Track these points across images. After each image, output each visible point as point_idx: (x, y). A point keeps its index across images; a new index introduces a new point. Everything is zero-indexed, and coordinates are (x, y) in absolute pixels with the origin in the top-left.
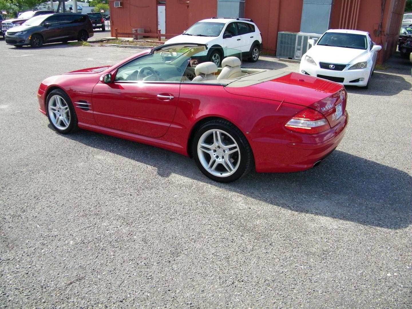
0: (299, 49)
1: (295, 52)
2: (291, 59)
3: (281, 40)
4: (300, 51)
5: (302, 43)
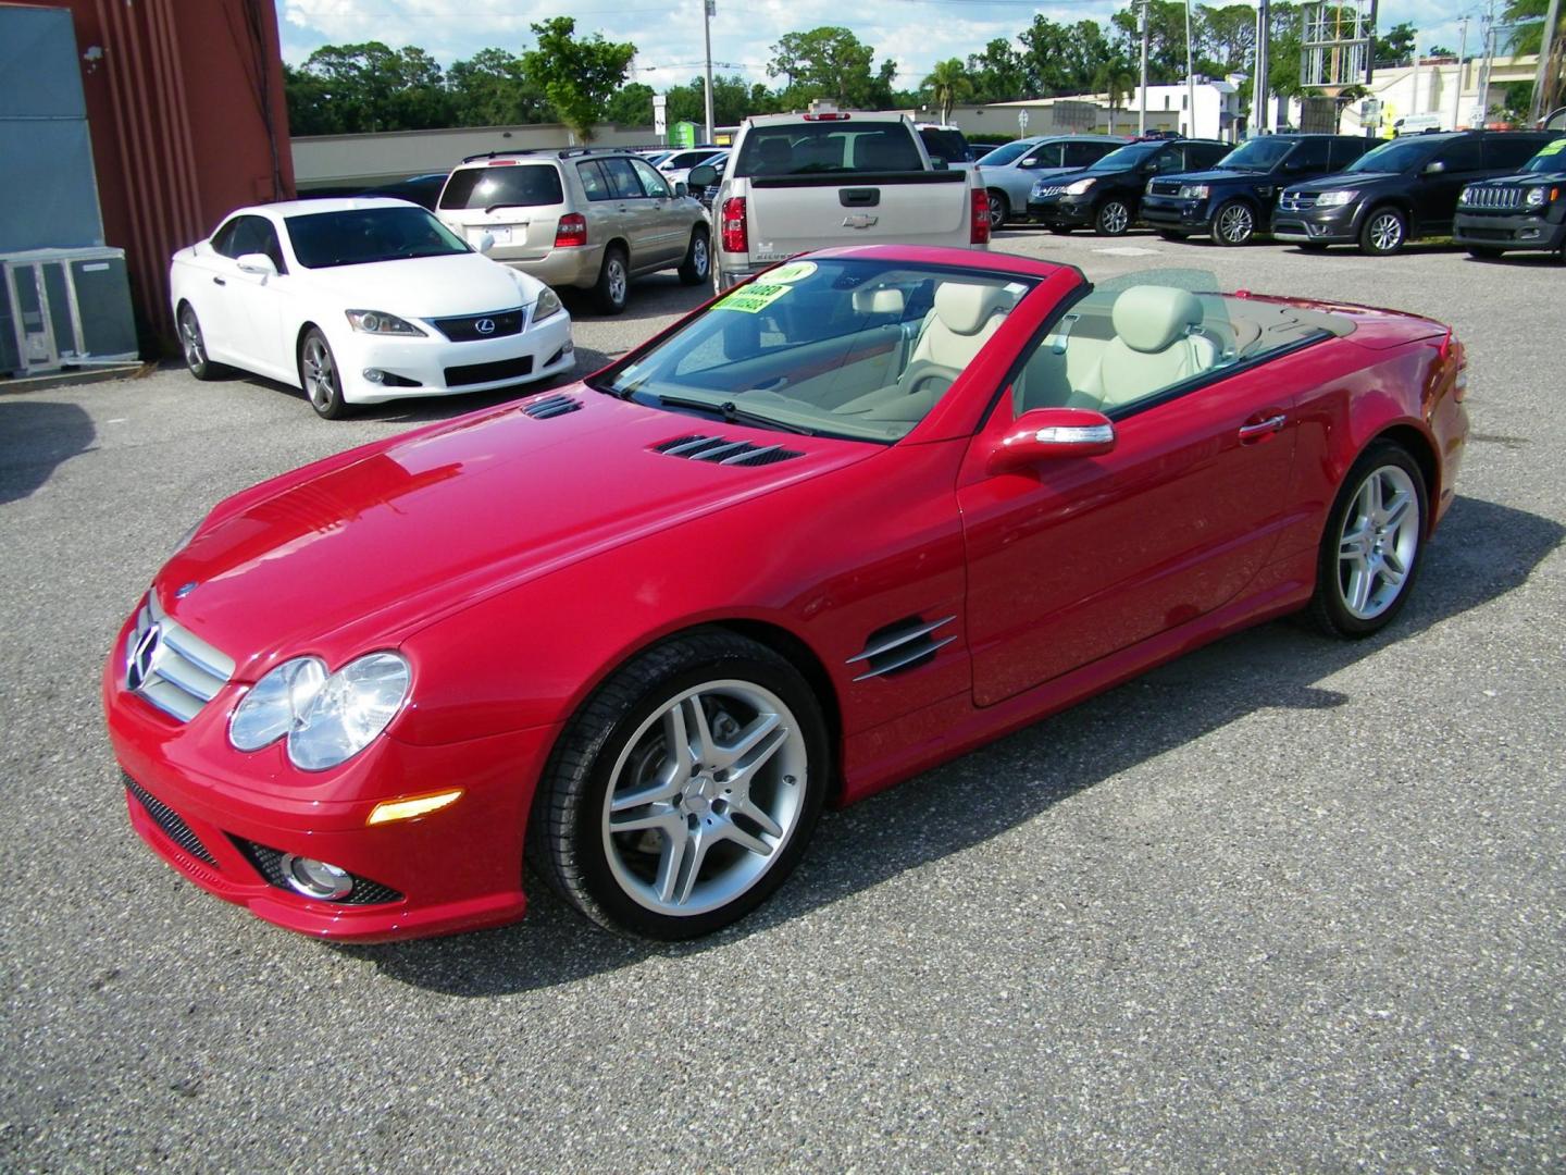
0: (37, 327)
1: (18, 342)
2: (10, 376)
4: (42, 335)
5: (43, 299)
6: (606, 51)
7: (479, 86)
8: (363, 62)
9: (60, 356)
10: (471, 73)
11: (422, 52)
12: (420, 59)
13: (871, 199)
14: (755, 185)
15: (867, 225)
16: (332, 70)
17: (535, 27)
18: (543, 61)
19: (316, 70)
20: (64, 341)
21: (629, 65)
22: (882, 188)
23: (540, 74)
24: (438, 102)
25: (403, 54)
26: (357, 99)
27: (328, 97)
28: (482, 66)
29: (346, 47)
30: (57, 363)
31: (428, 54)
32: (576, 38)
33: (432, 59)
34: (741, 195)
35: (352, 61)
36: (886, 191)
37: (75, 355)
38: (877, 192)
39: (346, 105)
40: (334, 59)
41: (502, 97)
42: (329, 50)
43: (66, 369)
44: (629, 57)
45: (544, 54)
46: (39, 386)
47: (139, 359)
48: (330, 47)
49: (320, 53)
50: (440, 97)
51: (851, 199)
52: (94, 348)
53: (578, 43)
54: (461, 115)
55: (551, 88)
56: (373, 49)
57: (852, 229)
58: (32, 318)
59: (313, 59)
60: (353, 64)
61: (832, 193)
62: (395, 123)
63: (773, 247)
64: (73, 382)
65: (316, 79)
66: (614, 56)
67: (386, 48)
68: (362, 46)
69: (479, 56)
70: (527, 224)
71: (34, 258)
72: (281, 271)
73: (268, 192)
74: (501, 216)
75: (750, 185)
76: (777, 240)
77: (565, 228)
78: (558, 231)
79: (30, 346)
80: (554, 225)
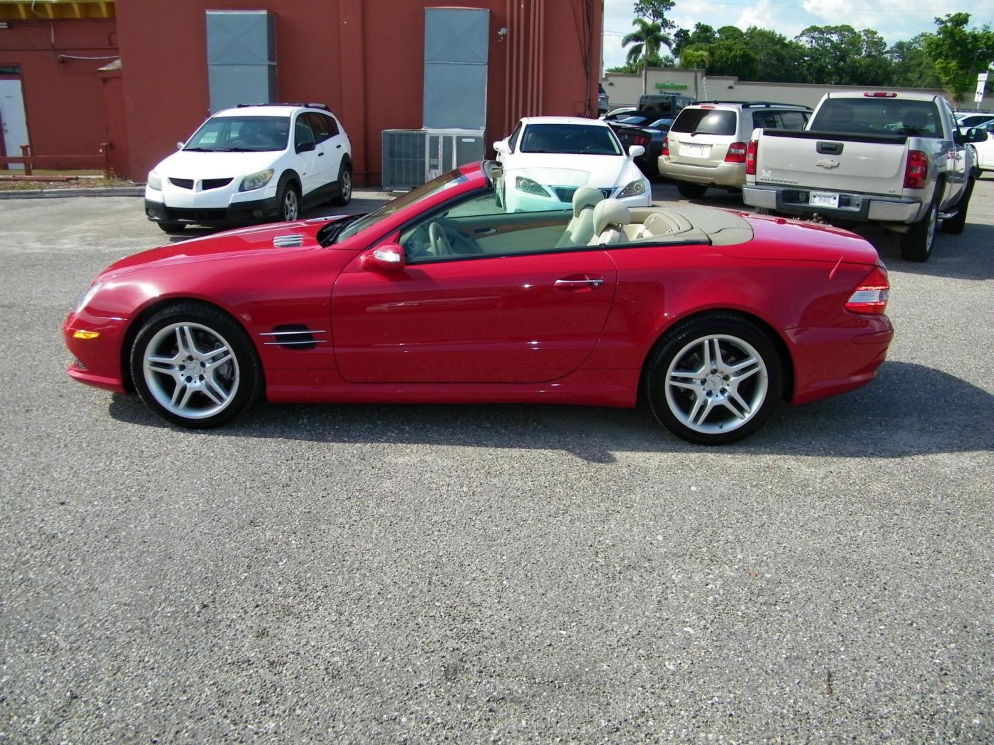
7: (911, 59)
8: (835, 38)
10: (908, 49)
11: (876, 33)
12: (874, 38)
13: (837, 150)
14: (766, 133)
15: (832, 167)
16: (814, 41)
17: (938, 20)
18: (938, 46)
19: (805, 42)
22: (845, 143)
23: (933, 53)
24: (880, 67)
25: (862, 34)
26: (825, 61)
27: (806, 58)
28: (917, 45)
29: (826, 27)
31: (880, 35)
32: (967, 29)
33: (882, 39)
34: (756, 139)
35: (828, 36)
36: (848, 146)
38: (842, 146)
39: (817, 65)
40: (816, 34)
41: (925, 68)
42: (814, 29)
45: (939, 39)
48: (815, 27)
49: (808, 30)
50: (884, 65)
51: (823, 149)
53: (968, 32)
54: (895, 78)
55: (939, 63)
56: (844, 30)
57: (822, 168)
59: (802, 35)
60: (828, 38)
61: (812, 143)
62: (847, 79)
63: (771, 173)
65: (801, 47)
67: (853, 29)
68: (837, 27)
69: (916, 38)
70: (712, 145)
71: (441, 132)
72: (513, 152)
73: (582, 111)
74: (699, 138)
75: (762, 133)
76: (774, 170)
77: (733, 150)
78: (729, 152)
79: (431, 176)
80: (727, 148)
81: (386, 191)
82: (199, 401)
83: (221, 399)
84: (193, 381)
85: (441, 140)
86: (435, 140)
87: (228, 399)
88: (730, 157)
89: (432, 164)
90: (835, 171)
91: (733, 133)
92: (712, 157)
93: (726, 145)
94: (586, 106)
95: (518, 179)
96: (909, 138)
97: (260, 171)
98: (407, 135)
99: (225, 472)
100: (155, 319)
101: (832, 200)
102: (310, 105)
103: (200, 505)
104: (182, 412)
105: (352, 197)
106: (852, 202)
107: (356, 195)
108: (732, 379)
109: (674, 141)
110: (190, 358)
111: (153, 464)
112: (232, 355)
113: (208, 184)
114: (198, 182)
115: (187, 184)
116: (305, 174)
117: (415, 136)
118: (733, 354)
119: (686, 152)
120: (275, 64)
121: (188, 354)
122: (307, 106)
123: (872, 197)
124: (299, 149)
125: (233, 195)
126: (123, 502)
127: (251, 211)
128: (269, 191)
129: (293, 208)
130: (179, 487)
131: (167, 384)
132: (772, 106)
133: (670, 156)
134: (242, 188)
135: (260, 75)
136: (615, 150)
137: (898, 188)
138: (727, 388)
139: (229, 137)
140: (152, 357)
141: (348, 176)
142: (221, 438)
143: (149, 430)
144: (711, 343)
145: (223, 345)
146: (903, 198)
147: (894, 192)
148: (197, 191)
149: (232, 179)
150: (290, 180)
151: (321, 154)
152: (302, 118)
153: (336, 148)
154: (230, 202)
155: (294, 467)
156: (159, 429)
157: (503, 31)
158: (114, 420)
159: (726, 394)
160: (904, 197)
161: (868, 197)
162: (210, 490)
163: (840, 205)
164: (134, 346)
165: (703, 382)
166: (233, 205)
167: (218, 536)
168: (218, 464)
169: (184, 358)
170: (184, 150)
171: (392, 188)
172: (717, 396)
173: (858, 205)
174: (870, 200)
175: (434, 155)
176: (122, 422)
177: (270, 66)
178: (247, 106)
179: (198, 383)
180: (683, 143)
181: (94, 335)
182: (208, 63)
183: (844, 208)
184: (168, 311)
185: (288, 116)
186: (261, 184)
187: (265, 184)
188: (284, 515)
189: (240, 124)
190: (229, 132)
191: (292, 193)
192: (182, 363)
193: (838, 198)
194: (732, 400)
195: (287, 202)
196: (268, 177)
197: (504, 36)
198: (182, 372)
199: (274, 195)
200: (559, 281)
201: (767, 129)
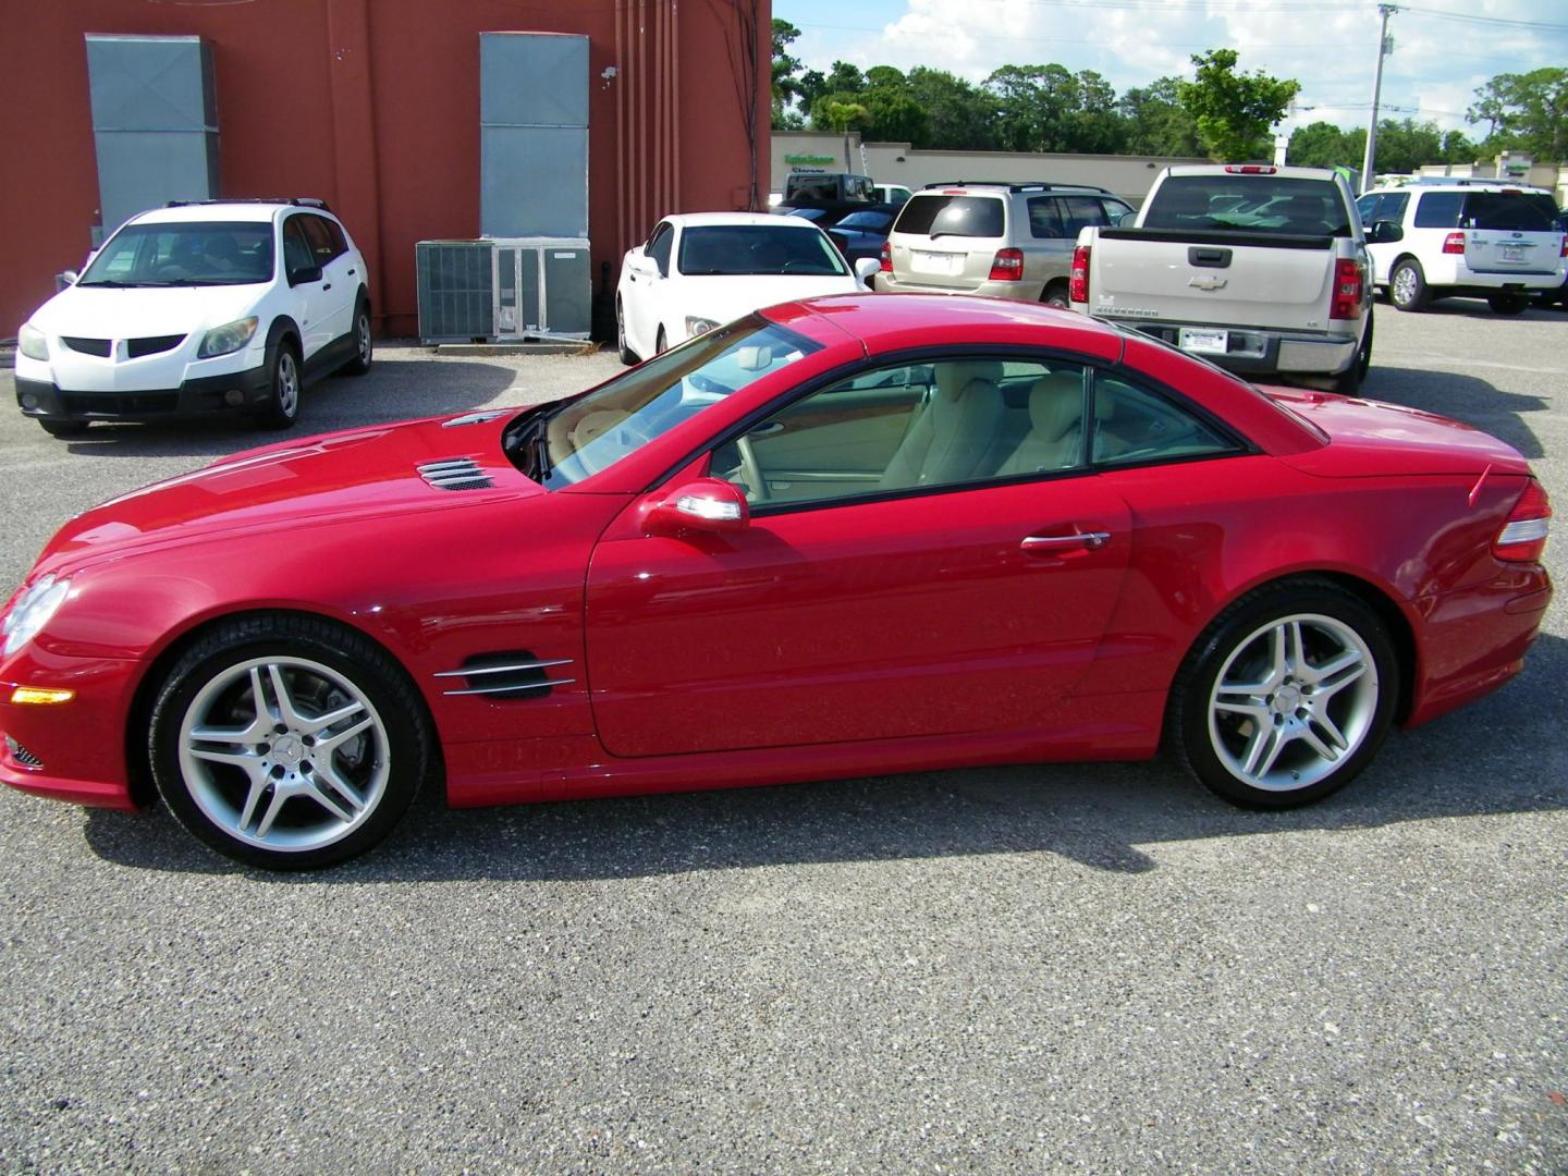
0: (510, 302)
1: (494, 313)
2: (482, 340)
3: (431, 273)
4: (513, 309)
5: (519, 278)
6: (1266, 87)
7: (1152, 114)
8: (1040, 83)
9: (525, 328)
10: (1145, 100)
11: (1098, 76)
12: (1096, 83)
13: (1222, 261)
14: (1103, 235)
15: (1215, 288)
16: (1010, 88)
17: (1195, 59)
18: (1199, 95)
19: (997, 89)
20: (530, 317)
21: (1290, 103)
22: (1236, 250)
23: (1193, 107)
24: (1108, 127)
25: (1080, 77)
26: (1029, 118)
27: (1000, 114)
28: (1157, 95)
29: (1027, 67)
30: (522, 335)
31: (1105, 78)
32: (1236, 72)
33: (1107, 84)
34: (1089, 244)
35: (1031, 81)
36: (1240, 253)
37: (538, 329)
38: (1230, 253)
39: (1016, 123)
40: (1013, 78)
41: (1172, 127)
42: (1009, 69)
43: (528, 340)
44: (1291, 94)
45: (1200, 86)
46: (501, 352)
47: (590, 339)
48: (1011, 66)
49: (1000, 72)
50: (1112, 122)
51: (1200, 259)
52: (554, 325)
53: (1237, 78)
54: (1130, 142)
55: (1202, 121)
56: (1053, 71)
57: (1199, 290)
58: (508, 293)
59: (993, 77)
60: (1031, 84)
61: (1182, 250)
62: (1063, 145)
63: (1115, 300)
64: (529, 352)
65: (991, 98)
66: (1274, 93)
67: (1066, 71)
68: (1042, 67)
69: (1156, 84)
70: (966, 254)
71: (519, 244)
72: (665, 274)
73: (744, 202)
74: (944, 243)
75: (1097, 234)
76: (1118, 294)
77: (1002, 262)
78: (995, 264)
79: (504, 317)
80: (991, 258)
81: (429, 346)
82: (302, 813)
83: (348, 807)
84: (287, 775)
85: (518, 256)
86: (507, 256)
87: (366, 808)
88: (997, 272)
89: (503, 297)
90: (1219, 294)
91: (1000, 233)
92: (969, 272)
93: (991, 253)
94: (750, 194)
95: (689, 320)
96: (1335, 239)
97: (235, 319)
98: (460, 250)
99: (405, 976)
100: (202, 653)
101: (1215, 341)
102: (300, 201)
103: (391, 1069)
104: (261, 839)
105: (374, 358)
106: (1248, 343)
107: (381, 354)
108: (1317, 692)
109: (900, 247)
110: (281, 729)
111: (236, 969)
112: (374, 719)
113: (138, 347)
114: (119, 344)
115: (100, 347)
116: (305, 323)
117: (472, 250)
118: (1320, 647)
119: (922, 266)
120: (216, 130)
121: (277, 721)
122: (296, 203)
123: (1283, 335)
124: (295, 279)
125: (188, 365)
126: (208, 1082)
127: (220, 394)
128: (252, 357)
129: (291, 384)
130: (321, 1026)
131: (231, 784)
132: (1053, 189)
133: (895, 273)
134: (203, 353)
135: (192, 149)
136: (833, 267)
137: (1322, 319)
138: (1306, 706)
139: (156, 258)
140: (196, 731)
141: (366, 323)
142: (357, 888)
143: (194, 882)
144: (1288, 629)
145: (350, 698)
146: (1329, 335)
147: (1315, 325)
148: (118, 361)
149: (183, 336)
150: (284, 334)
151: (327, 287)
152: (291, 223)
153: (347, 273)
154: (184, 377)
155: (547, 949)
156: (214, 878)
157: (609, 72)
158: (107, 863)
159: (1307, 717)
160: (1331, 333)
161: (1277, 335)
162: (395, 1026)
163: (1230, 347)
164: (156, 711)
165: (1269, 698)
166: (188, 383)
167: (472, 1152)
168: (382, 955)
169: (268, 730)
170: (79, 285)
171: (436, 341)
172: (1291, 723)
173: (1260, 349)
174: (1280, 339)
175: (507, 282)
176: (126, 868)
177: (208, 133)
178: (185, 204)
179: (299, 777)
180: (917, 251)
181: (62, 696)
182: (94, 129)
183: (1236, 353)
184: (232, 636)
185: (269, 220)
186: (236, 345)
187: (244, 344)
188: (587, 1074)
189: (172, 237)
190: (155, 252)
191: (288, 358)
192: (262, 740)
193: (1225, 337)
194: (1316, 728)
195: (282, 374)
196: (250, 330)
197: (613, 79)
198: (263, 759)
199: (261, 363)
200: (1029, 540)
201: (1104, 228)
